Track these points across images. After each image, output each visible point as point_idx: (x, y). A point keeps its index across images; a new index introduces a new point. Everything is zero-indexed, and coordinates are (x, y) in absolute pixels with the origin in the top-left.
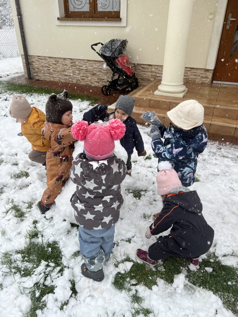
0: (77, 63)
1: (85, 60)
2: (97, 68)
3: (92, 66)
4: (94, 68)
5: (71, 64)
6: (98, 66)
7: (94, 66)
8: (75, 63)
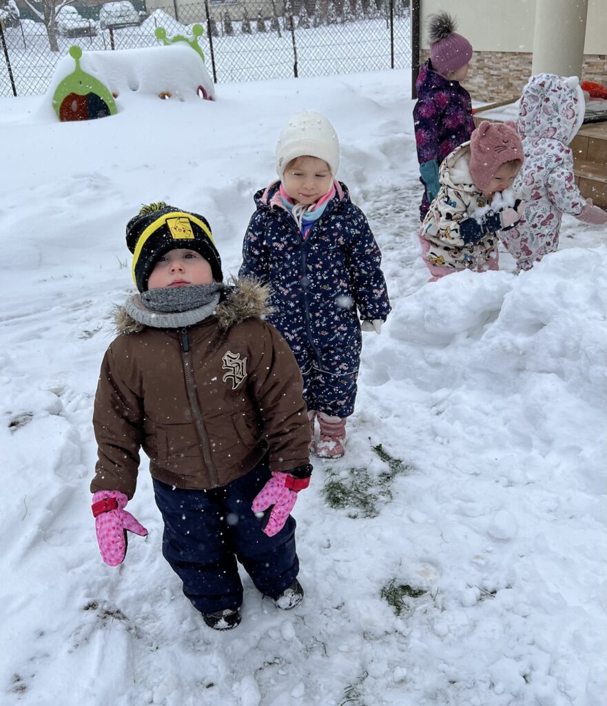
0: (486, 61)
1: (498, 53)
2: (515, 70)
3: (507, 67)
4: (510, 71)
5: (477, 64)
6: (517, 65)
7: (511, 66)
8: (483, 60)
